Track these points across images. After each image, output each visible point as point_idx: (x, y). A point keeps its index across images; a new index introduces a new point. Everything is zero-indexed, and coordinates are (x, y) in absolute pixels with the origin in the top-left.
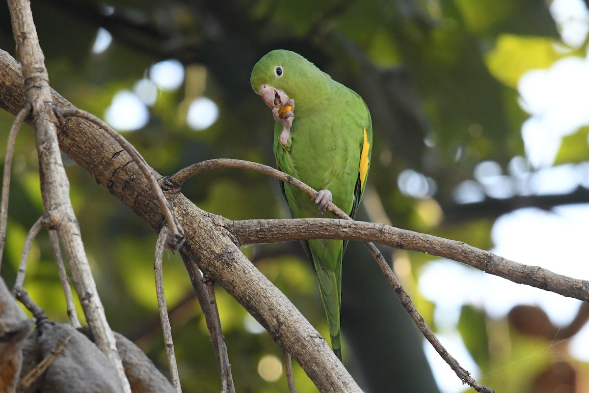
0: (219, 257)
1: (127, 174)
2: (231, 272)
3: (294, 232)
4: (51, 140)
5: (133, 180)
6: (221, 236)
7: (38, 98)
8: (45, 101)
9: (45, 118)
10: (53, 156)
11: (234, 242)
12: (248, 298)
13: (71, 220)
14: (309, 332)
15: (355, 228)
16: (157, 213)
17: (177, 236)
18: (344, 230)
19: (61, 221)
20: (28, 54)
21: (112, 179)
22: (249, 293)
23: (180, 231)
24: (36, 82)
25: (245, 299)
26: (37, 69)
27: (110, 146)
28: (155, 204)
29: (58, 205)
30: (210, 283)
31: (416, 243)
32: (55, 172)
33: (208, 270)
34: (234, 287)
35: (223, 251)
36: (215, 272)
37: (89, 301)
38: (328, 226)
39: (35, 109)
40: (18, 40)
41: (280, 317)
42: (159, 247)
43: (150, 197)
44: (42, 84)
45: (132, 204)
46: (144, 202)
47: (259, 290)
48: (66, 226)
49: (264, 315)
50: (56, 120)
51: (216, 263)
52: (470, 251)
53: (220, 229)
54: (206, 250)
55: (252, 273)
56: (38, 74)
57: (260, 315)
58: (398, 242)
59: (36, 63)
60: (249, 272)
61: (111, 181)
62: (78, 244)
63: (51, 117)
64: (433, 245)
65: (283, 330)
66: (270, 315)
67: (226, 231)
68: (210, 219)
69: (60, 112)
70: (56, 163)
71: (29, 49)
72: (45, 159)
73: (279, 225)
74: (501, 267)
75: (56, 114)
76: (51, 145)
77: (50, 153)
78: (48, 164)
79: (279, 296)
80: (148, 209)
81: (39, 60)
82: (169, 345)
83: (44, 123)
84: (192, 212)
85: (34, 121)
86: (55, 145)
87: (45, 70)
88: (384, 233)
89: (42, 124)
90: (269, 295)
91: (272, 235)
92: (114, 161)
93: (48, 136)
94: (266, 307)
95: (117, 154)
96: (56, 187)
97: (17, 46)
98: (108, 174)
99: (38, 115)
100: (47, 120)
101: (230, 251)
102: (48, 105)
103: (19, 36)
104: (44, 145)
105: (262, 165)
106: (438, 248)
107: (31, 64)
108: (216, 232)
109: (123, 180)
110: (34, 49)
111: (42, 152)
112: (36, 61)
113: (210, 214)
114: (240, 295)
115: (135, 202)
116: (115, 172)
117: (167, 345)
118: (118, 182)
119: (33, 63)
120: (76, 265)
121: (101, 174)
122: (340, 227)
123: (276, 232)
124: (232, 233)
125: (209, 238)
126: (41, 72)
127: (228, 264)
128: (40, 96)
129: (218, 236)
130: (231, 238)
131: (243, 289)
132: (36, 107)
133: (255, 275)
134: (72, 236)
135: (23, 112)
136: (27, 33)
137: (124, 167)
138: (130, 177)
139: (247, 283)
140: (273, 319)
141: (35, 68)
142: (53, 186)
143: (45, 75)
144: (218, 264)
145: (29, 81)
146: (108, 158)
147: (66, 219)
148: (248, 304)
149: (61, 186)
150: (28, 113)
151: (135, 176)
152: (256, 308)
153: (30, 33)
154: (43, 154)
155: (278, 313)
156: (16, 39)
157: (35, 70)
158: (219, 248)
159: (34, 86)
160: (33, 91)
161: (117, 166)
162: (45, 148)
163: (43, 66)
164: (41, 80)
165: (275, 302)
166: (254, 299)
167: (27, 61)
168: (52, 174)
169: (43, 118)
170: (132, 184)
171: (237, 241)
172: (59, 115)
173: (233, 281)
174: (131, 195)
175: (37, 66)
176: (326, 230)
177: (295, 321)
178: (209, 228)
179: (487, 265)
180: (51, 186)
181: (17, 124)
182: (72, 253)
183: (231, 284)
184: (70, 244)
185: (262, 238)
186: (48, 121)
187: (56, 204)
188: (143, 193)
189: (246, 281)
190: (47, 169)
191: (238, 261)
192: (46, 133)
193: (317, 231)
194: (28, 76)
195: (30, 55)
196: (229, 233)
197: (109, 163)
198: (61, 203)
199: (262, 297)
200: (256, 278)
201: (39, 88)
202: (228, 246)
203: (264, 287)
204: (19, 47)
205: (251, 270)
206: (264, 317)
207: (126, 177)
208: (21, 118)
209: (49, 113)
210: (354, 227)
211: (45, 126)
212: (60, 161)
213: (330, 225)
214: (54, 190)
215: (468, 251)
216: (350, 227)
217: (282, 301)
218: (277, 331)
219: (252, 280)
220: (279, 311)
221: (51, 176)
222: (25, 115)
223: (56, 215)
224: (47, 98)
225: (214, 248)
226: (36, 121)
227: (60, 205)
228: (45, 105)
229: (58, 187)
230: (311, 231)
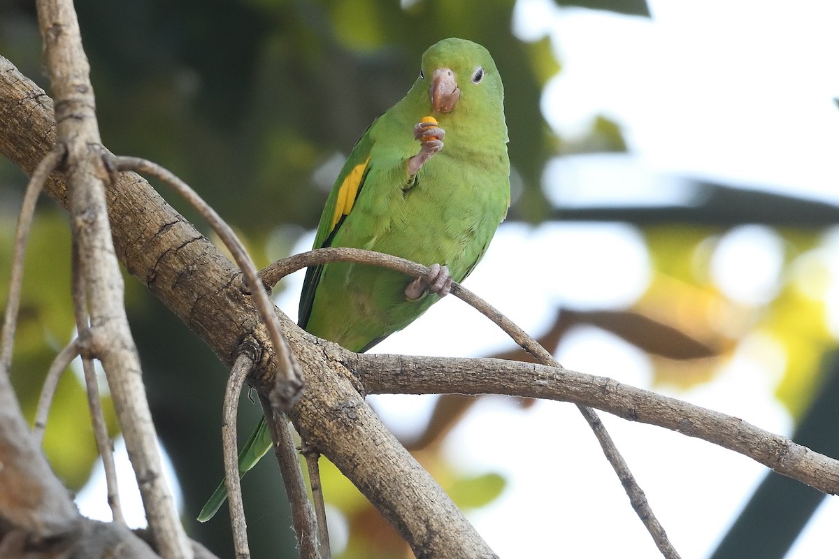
0: (333, 413)
1: (182, 261)
2: (352, 441)
3: (457, 380)
4: (97, 208)
5: (191, 273)
6: (337, 379)
7: (77, 135)
8: (90, 142)
9: (88, 171)
10: (99, 236)
11: (357, 389)
12: (378, 486)
13: (124, 346)
14: (479, 551)
15: (561, 381)
16: (229, 331)
17: (293, 384)
18: (542, 382)
19: (108, 347)
20: (64, 60)
21: (156, 269)
22: (381, 478)
23: (298, 376)
24: (75, 108)
25: (374, 487)
26: (78, 86)
27: (156, 213)
28: (228, 316)
29: (104, 320)
30: (313, 455)
31: (661, 414)
32: (102, 264)
33: (311, 434)
34: (356, 466)
35: (340, 404)
36: (325, 437)
37: (153, 485)
38: (514, 373)
39: (71, 154)
40: (48, 36)
41: (432, 521)
42: (233, 389)
43: (220, 303)
44: (84, 113)
45: (187, 314)
46: (210, 311)
47: (398, 474)
48: (116, 356)
49: (404, 516)
50: (105, 175)
51: (327, 423)
52: (752, 433)
53: (335, 366)
54: (310, 400)
55: (388, 445)
56: (78, 96)
57: (398, 516)
58: (630, 410)
59: (76, 77)
60: (383, 443)
61: (154, 271)
62: (137, 388)
63: (98, 171)
64: (690, 419)
65: (436, 544)
66: (416, 517)
67: (345, 371)
68: (319, 348)
69: (114, 163)
70: (103, 248)
71: (64, 52)
72: (85, 239)
73: (433, 366)
74: (803, 464)
75: (106, 166)
76: (96, 216)
77: (95, 231)
78: (90, 249)
79: (431, 486)
80: (215, 323)
81: (80, 71)
82: (243, 555)
83: (86, 180)
84: (289, 335)
85: (68, 174)
86: (103, 219)
87: (91, 88)
88: (609, 392)
89: (82, 181)
90: (415, 484)
91: (421, 382)
92: (161, 239)
93: (92, 201)
94: (409, 504)
95: (166, 227)
96: (103, 289)
97: (45, 46)
98: (149, 259)
99: (76, 165)
100: (90, 173)
101: (351, 405)
102: (95, 150)
103: (49, 29)
104: (85, 216)
105: (410, 262)
106: (698, 425)
107: (68, 78)
108: (329, 371)
109: (174, 270)
110: (74, 53)
111: (81, 228)
112: (76, 73)
113: (319, 339)
114: (365, 480)
115: (192, 310)
116: (162, 257)
117: (240, 554)
118: (166, 274)
119: (71, 77)
120: (132, 423)
121: (138, 258)
122: (535, 377)
123: (426, 378)
124: (354, 374)
125: (317, 380)
126: (83, 92)
127: (347, 427)
128: (80, 132)
129: (332, 378)
130: (353, 382)
131: (370, 470)
132: (73, 150)
133: (392, 447)
134: (126, 372)
135: (50, 159)
136: (64, 25)
137: (178, 250)
138: (188, 268)
139: (378, 460)
140: (420, 524)
141: (74, 85)
142: (97, 286)
143: (90, 98)
144: (329, 424)
145: (63, 106)
146: (151, 233)
147: (118, 343)
148: (377, 496)
149: (112, 287)
150: (59, 159)
151: (195, 266)
152: (391, 504)
153: (68, 26)
154: (82, 231)
155: (430, 515)
156: (43, 34)
157: (73, 89)
158: (333, 399)
159: (71, 116)
160: (70, 123)
161: (166, 247)
162: (86, 222)
163: (88, 82)
164: (83, 106)
165: (424, 497)
166: (388, 489)
167: (61, 73)
168: (97, 266)
169: (84, 170)
170: (190, 279)
171: (363, 389)
172: (112, 167)
173: (354, 455)
174: (186, 297)
175: (77, 82)
176: (512, 380)
177: (457, 531)
178: (317, 362)
179: (779, 459)
180: (93, 286)
181: (39, 177)
182: (126, 401)
183: (351, 461)
184: (123, 387)
185: (404, 386)
186: (92, 177)
187: (101, 317)
188: (208, 297)
189: (376, 458)
190: (88, 257)
191: (365, 423)
192: (89, 196)
193: (496, 380)
194: (62, 99)
195: (66, 62)
196: (350, 373)
197: (153, 241)
198: (110, 315)
199: (403, 486)
200: (393, 454)
201: (79, 118)
202: (349, 396)
203: (407, 469)
204: (48, 49)
205: (385, 439)
206: (404, 520)
207: (180, 267)
208: (47, 166)
209: (94, 162)
210: (559, 378)
211: (87, 184)
212: (110, 245)
213: (519, 373)
214: (98, 293)
215: (748, 434)
216: (551, 378)
217: (435, 495)
218: (426, 545)
219: (386, 456)
220: (432, 511)
221: (95, 269)
222: (54, 163)
223: (102, 336)
224: (91, 137)
225: (325, 397)
226: (71, 174)
227: (108, 319)
228: (88, 148)
229: (107, 289)
230: (486, 381)
